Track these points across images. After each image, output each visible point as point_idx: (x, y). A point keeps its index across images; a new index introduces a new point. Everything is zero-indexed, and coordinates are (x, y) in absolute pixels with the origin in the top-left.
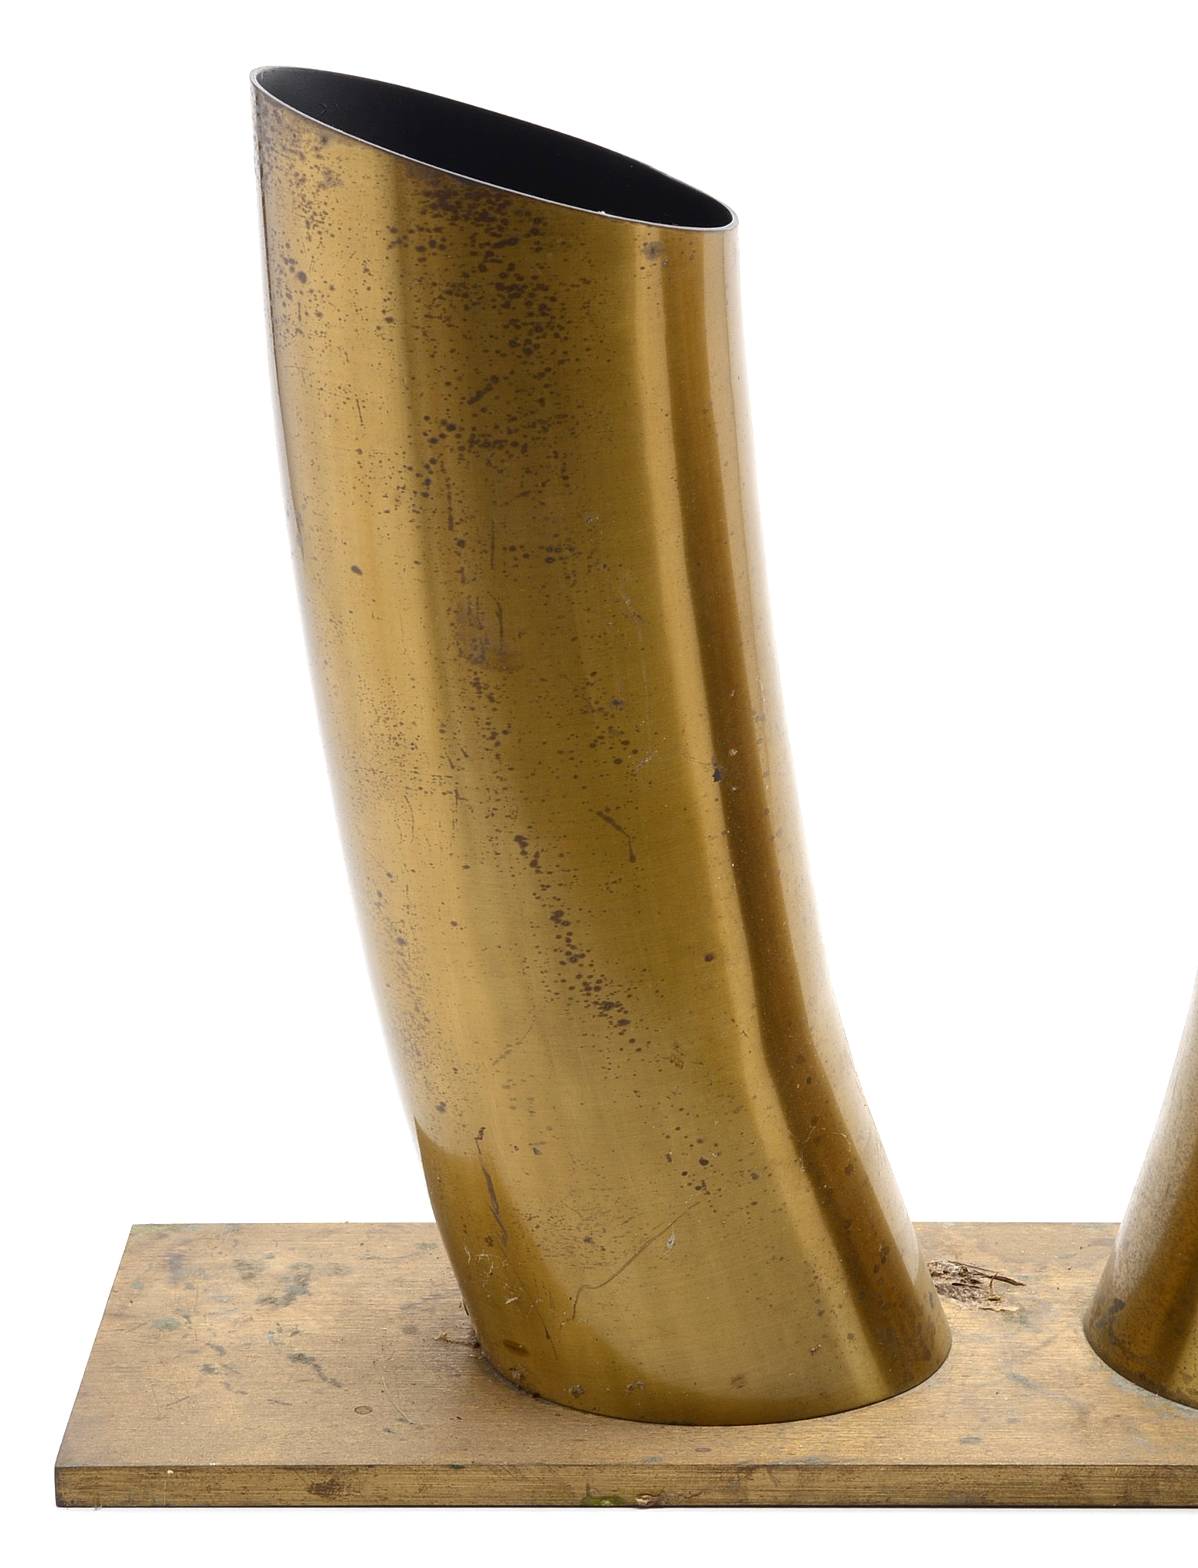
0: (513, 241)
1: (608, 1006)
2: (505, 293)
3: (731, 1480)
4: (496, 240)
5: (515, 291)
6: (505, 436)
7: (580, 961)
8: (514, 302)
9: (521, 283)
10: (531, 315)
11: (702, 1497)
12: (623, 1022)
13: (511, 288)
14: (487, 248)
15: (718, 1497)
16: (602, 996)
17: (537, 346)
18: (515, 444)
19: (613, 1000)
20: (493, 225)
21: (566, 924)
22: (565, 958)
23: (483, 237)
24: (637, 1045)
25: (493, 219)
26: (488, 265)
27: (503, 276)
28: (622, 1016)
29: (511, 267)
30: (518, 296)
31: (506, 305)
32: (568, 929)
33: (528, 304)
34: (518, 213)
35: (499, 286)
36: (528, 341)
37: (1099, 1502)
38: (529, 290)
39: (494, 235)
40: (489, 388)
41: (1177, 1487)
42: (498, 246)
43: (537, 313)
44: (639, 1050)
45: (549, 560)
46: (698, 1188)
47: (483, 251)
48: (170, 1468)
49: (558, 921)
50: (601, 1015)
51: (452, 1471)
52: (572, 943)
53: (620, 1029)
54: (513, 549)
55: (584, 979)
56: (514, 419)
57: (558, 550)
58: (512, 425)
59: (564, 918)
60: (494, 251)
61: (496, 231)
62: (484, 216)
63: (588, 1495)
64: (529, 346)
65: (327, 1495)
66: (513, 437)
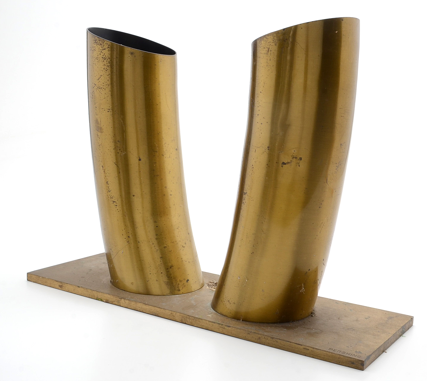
0: (105, 49)
1: (114, 202)
2: (103, 59)
3: (118, 300)
4: (102, 49)
5: (105, 59)
6: (102, 87)
7: (110, 192)
8: (105, 61)
9: (106, 57)
10: (107, 63)
11: (114, 303)
12: (116, 206)
13: (105, 58)
14: (101, 50)
15: (116, 303)
16: (113, 200)
17: (108, 69)
18: (104, 88)
19: (115, 201)
20: (102, 46)
21: (108, 184)
22: (108, 191)
23: (101, 48)
24: (118, 211)
25: (102, 45)
26: (101, 54)
27: (103, 56)
28: (116, 204)
29: (104, 54)
30: (105, 60)
31: (103, 61)
32: (109, 185)
33: (107, 61)
34: (106, 44)
35: (103, 58)
36: (106, 68)
37: (177, 321)
38: (107, 59)
39: (102, 48)
40: (100, 77)
41: (191, 321)
42: (103, 50)
43: (108, 63)
44: (119, 212)
45: (108, 111)
46: (127, 242)
47: (100, 51)
48: (41, 277)
49: (107, 183)
50: (113, 203)
51: (78, 287)
52: (109, 188)
53: (116, 207)
54: (103, 109)
55: (111, 196)
56: (104, 83)
57: (110, 110)
58: (103, 85)
59: (108, 183)
60: (102, 51)
61: (102, 47)
62: (101, 44)
63: (97, 298)
64: (107, 69)
65: (61, 288)
66: (103, 87)
